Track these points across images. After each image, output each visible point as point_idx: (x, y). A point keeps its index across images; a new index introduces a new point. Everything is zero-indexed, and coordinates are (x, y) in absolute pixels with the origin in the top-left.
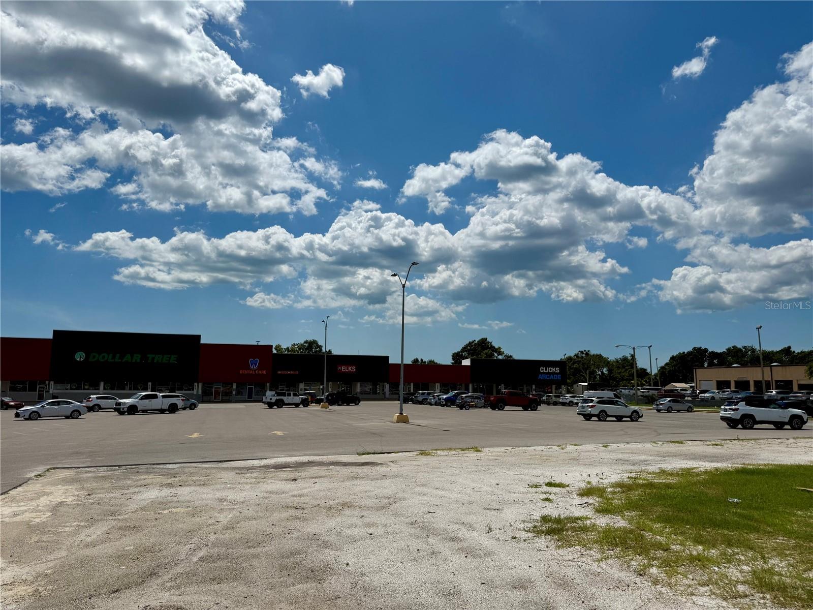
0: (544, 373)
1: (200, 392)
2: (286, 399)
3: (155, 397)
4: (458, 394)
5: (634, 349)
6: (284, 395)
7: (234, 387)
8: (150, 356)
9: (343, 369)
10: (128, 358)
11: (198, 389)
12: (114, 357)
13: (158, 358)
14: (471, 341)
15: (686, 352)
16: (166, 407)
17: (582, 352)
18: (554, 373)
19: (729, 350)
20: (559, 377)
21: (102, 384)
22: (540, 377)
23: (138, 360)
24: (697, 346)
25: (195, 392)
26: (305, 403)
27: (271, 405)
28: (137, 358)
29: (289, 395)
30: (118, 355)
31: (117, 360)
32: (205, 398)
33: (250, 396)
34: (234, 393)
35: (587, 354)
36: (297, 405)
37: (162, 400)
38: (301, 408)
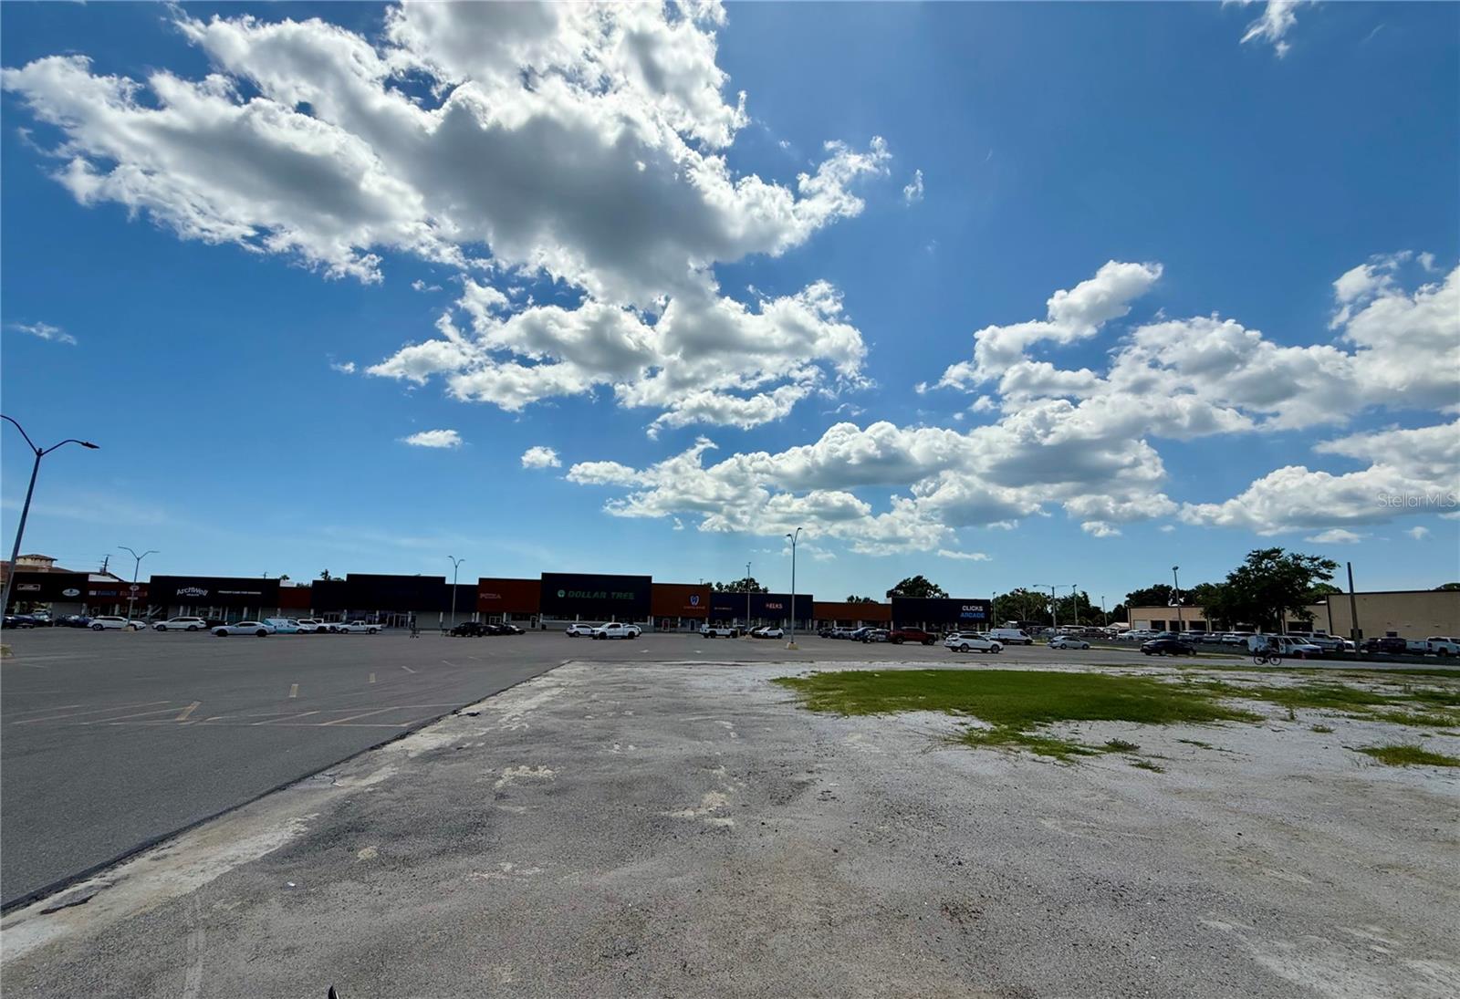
0: (966, 611)
1: (652, 624)
2: (718, 631)
3: (619, 626)
4: (866, 630)
5: (1053, 588)
6: (716, 627)
7: (679, 620)
8: (613, 594)
9: (771, 606)
10: (596, 594)
11: (651, 622)
12: (586, 595)
13: (620, 595)
14: (906, 578)
15: (1145, 590)
16: (626, 634)
17: (1018, 591)
18: (976, 612)
19: (1198, 587)
20: (982, 616)
21: (578, 616)
22: (962, 615)
23: (604, 597)
24: (1159, 583)
25: (648, 623)
26: (734, 635)
27: (706, 636)
28: (604, 595)
29: (720, 628)
30: (589, 593)
31: (588, 596)
32: (657, 629)
33: (692, 628)
34: (679, 625)
35: (1023, 592)
36: (727, 636)
37: (624, 629)
38: (731, 639)
